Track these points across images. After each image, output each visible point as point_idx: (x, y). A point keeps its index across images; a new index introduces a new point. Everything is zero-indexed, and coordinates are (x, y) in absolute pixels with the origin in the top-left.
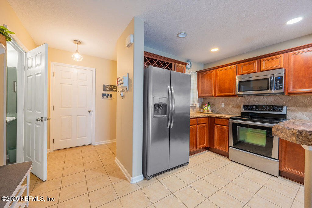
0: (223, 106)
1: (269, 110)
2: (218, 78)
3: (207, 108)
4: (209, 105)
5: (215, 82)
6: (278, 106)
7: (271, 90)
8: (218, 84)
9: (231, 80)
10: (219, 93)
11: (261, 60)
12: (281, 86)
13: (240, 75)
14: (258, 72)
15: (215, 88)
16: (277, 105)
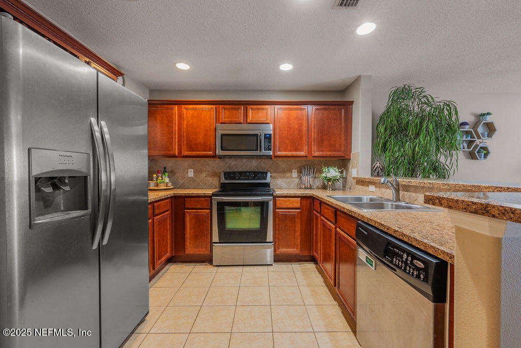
0: (191, 173)
1: (254, 179)
2: (185, 122)
3: (162, 179)
4: (167, 174)
5: (180, 129)
6: (263, 173)
7: (260, 150)
8: (185, 134)
9: (207, 131)
10: (187, 151)
11: (247, 108)
12: (270, 147)
13: (221, 123)
14: (244, 123)
15: (179, 141)
16: (261, 171)
